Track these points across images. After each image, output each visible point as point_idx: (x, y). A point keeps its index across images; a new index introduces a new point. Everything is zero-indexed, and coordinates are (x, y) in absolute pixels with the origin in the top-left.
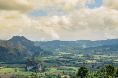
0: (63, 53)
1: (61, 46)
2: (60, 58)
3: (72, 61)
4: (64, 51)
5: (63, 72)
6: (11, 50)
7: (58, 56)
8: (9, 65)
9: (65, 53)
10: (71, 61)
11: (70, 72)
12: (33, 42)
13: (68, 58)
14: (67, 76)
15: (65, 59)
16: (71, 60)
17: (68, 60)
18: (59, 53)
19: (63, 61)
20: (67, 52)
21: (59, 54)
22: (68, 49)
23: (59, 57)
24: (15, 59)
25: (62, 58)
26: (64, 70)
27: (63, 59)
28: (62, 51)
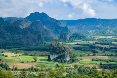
0: (101, 37)
1: (98, 26)
2: (96, 43)
3: (114, 48)
4: (103, 33)
5: (101, 64)
6: (28, 31)
7: (93, 40)
8: (27, 52)
9: (104, 37)
10: (112, 48)
11: (110, 64)
12: (57, 21)
13: (108, 44)
14: (105, 69)
15: (104, 46)
16: (113, 46)
17: (107, 47)
18: (95, 36)
19: (101, 49)
20: (106, 36)
21: (94, 38)
22: (109, 31)
23: (94, 42)
24: (34, 44)
25: (99, 44)
26: (101, 61)
27: (100, 46)
28: (99, 35)
